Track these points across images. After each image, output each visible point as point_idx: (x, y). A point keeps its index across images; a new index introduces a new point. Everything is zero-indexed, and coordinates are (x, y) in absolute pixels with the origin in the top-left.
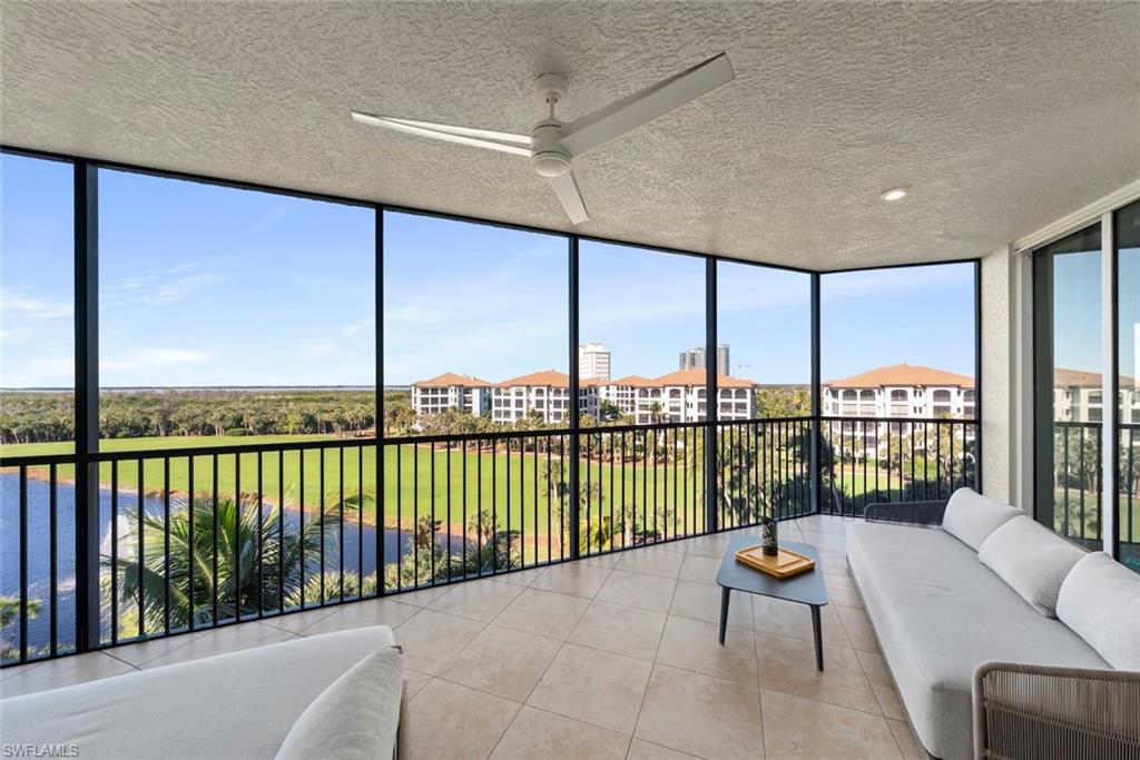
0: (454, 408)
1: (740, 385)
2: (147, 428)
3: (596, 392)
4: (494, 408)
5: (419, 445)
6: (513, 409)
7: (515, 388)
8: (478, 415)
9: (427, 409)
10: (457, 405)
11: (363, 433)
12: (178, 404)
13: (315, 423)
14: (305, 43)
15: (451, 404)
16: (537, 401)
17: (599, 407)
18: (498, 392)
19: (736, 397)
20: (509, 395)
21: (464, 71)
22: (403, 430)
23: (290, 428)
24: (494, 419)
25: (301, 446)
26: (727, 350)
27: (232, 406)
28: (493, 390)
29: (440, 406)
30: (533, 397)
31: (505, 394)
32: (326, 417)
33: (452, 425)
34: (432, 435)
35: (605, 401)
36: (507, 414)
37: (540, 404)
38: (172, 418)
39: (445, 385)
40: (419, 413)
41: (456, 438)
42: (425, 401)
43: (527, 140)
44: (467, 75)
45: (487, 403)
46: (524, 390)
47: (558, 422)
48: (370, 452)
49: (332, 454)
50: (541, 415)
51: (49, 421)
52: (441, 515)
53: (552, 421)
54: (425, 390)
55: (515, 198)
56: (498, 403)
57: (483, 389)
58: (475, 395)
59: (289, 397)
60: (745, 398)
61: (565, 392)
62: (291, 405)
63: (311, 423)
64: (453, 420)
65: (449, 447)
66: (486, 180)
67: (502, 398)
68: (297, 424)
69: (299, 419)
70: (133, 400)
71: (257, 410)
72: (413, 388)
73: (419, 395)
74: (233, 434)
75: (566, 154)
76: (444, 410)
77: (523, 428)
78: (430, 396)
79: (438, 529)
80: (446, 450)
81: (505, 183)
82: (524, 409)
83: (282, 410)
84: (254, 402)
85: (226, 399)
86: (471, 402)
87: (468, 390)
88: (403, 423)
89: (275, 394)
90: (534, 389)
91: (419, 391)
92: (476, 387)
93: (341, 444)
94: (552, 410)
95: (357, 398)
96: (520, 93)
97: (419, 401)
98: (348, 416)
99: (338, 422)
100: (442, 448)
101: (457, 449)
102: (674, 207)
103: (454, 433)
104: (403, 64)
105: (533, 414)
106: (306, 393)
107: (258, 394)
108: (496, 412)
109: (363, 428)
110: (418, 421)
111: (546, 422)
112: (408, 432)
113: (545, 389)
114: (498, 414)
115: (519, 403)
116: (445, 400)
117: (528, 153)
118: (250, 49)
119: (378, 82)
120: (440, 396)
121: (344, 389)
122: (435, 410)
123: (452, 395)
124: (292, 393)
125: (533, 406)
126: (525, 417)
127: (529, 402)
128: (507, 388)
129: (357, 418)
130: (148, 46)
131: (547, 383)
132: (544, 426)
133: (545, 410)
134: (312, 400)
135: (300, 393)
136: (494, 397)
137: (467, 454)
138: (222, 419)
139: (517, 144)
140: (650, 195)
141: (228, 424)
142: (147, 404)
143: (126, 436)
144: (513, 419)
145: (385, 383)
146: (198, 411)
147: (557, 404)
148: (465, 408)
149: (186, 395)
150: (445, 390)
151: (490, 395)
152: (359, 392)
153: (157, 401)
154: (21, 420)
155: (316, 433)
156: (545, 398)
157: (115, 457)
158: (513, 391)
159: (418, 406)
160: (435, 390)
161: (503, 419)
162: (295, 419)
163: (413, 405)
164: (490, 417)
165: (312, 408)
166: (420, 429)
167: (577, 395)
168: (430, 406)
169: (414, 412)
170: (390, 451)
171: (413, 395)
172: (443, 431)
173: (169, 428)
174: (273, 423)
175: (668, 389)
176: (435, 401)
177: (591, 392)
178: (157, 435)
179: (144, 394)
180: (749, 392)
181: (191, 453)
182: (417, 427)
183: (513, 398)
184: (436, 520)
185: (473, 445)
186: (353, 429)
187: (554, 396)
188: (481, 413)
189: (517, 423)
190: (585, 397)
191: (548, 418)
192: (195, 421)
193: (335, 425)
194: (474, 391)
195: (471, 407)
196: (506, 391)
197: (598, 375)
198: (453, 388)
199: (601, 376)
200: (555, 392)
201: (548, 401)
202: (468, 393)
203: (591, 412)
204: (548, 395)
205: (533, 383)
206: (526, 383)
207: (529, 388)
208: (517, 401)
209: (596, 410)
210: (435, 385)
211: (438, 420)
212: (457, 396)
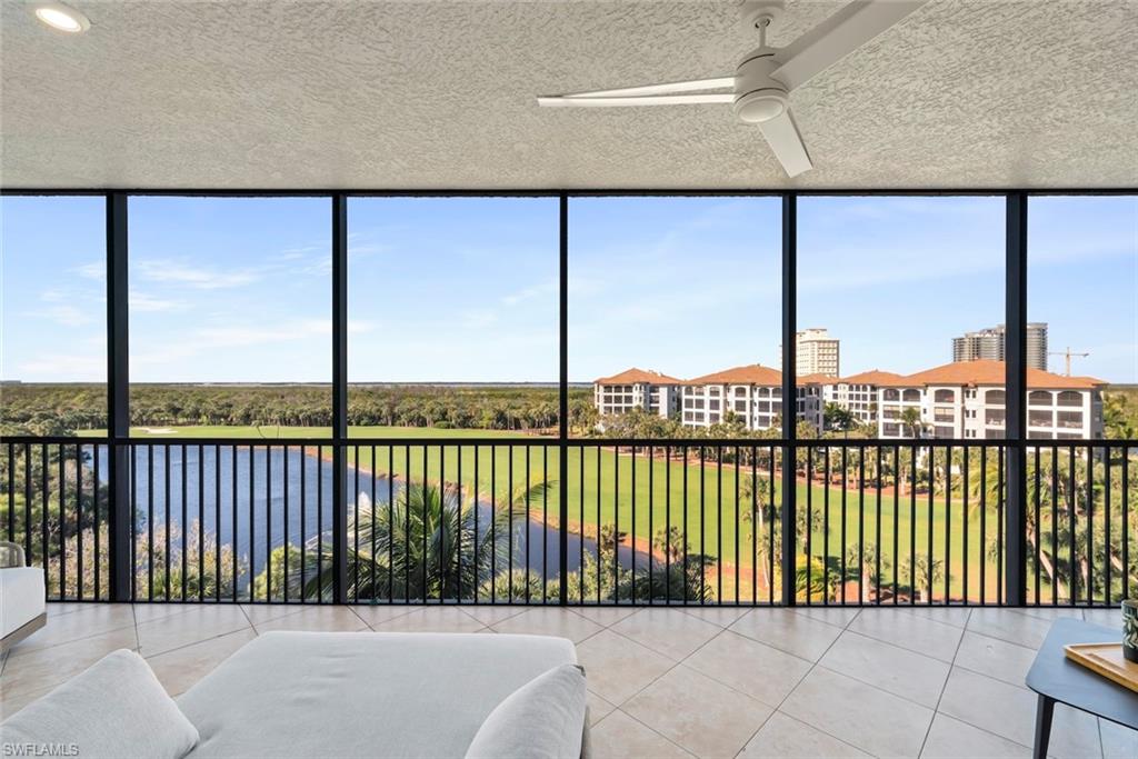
0: (638, 407)
1: (1069, 384)
2: (380, 418)
3: (818, 392)
4: (684, 410)
5: (602, 448)
6: (707, 410)
7: (709, 387)
8: (666, 417)
9: (611, 408)
10: (642, 404)
11: (548, 430)
12: (402, 398)
13: (506, 419)
14: (497, 39)
15: (635, 403)
16: (737, 402)
17: (822, 412)
18: (689, 391)
19: (1059, 404)
20: (702, 394)
21: (654, 20)
22: (586, 430)
23: (484, 423)
24: (684, 422)
25: (493, 443)
26: (1042, 332)
27: (438, 401)
28: (684, 388)
29: (623, 405)
30: (732, 397)
31: (697, 394)
32: (515, 413)
33: (636, 427)
34: (615, 437)
35: (832, 404)
36: (700, 416)
37: (740, 406)
38: (396, 411)
39: (628, 382)
40: (601, 411)
41: (642, 443)
42: (608, 399)
43: (730, 82)
44: (656, 24)
45: (676, 403)
46: (721, 388)
47: (765, 429)
48: (554, 451)
49: (519, 451)
50: (742, 419)
51: (319, 409)
52: (625, 526)
53: (756, 426)
54: (608, 388)
55: (713, 157)
56: (689, 404)
57: (672, 387)
58: (663, 394)
59: (484, 393)
60: (1080, 404)
61: (774, 392)
62: (486, 400)
63: (502, 420)
64: (637, 422)
65: (634, 452)
66: (678, 144)
67: (694, 397)
68: (490, 419)
69: (492, 414)
70: (371, 393)
71: (458, 405)
72: (596, 386)
73: (601, 393)
74: (439, 427)
75: (782, 88)
76: (628, 409)
77: (719, 435)
78: (613, 394)
79: (622, 541)
80: (631, 454)
81: (700, 141)
82: (721, 412)
83: (478, 406)
84: (455, 397)
85: (435, 393)
86: (658, 402)
87: (654, 389)
88: (586, 423)
89: (473, 390)
90: (733, 388)
91: (601, 388)
92: (664, 385)
93: (528, 443)
94: (757, 413)
95: (542, 394)
96: (719, 26)
97: (602, 399)
98: (532, 412)
99: (526, 419)
100: (626, 451)
101: (642, 455)
102: (949, 128)
103: (641, 436)
104: (588, 33)
105: (730, 418)
106: (497, 389)
107: (459, 390)
108: (687, 414)
109: (547, 426)
110: (601, 421)
111: (748, 427)
112: (591, 432)
113: (748, 388)
114: (689, 416)
115: (715, 405)
116: (629, 399)
117: (731, 98)
118: (451, 61)
119: (563, 60)
120: (623, 394)
121: (531, 386)
122: (618, 409)
123: (636, 393)
124: (486, 389)
125: (732, 407)
126: (721, 422)
127: (726, 403)
128: (700, 387)
129: (542, 415)
130: (377, 82)
131: (750, 381)
132: (745, 434)
133: (747, 413)
134: (503, 396)
135: (492, 389)
136: (684, 397)
137: (654, 460)
138: (432, 411)
139: (716, 90)
140: (909, 119)
141: (436, 417)
142: (381, 397)
143: (366, 425)
144: (707, 423)
145: (569, 380)
146: (414, 404)
147: (764, 406)
148: (651, 408)
149: (406, 389)
150: (629, 388)
151: (680, 394)
152: (544, 389)
153: (387, 394)
154: (306, 408)
155: (506, 429)
156: (747, 399)
157: (358, 443)
158: (707, 389)
159: (601, 405)
160: (618, 388)
161: (694, 423)
162: (489, 414)
163: (596, 404)
164: (680, 420)
165: (502, 404)
166: (603, 430)
167: (793, 395)
168: (613, 405)
169: (596, 411)
170: (573, 452)
171: (596, 392)
172: (627, 434)
173: (395, 419)
174: (471, 417)
175: (932, 391)
176: (618, 399)
177: (811, 393)
178: (386, 424)
179: (378, 389)
180: (1087, 396)
181: (408, 443)
182: (600, 427)
183: (707, 398)
184: (620, 530)
185: (660, 451)
186: (539, 427)
187: (760, 396)
188: (669, 414)
189: (711, 428)
190: (803, 399)
191: (751, 424)
192: (412, 413)
193: (522, 421)
194: (661, 389)
195: (658, 408)
196: (698, 390)
197: (821, 370)
198: (638, 385)
199: (826, 371)
200: (760, 391)
201: (752, 403)
202: (654, 392)
203: (811, 418)
204: (752, 396)
205: (733, 381)
206: (723, 381)
207: (726, 385)
208: (711, 401)
209: (818, 415)
210: (618, 382)
211: (622, 420)
212: (642, 395)
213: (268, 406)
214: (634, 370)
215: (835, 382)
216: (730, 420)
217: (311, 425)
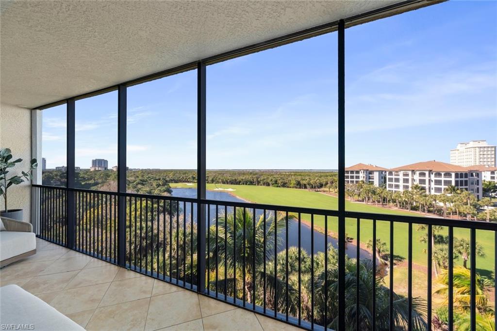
0: (363, 181)
3: (478, 175)
4: (388, 183)
6: (401, 183)
7: (402, 172)
8: (378, 186)
10: (364, 179)
11: (319, 190)
12: (261, 175)
13: (300, 184)
15: (361, 179)
16: (420, 180)
17: (481, 187)
18: (391, 173)
20: (399, 175)
23: (292, 185)
24: (388, 189)
27: (275, 176)
28: (387, 173)
29: (355, 180)
30: (417, 177)
31: (395, 175)
32: (304, 182)
33: (361, 190)
35: (490, 183)
36: (397, 186)
37: (422, 181)
38: (259, 180)
39: (357, 170)
42: (347, 177)
45: (383, 180)
46: (410, 173)
47: (438, 194)
50: (423, 189)
51: (234, 179)
53: (433, 193)
54: (347, 172)
56: (391, 180)
57: (381, 172)
58: (376, 176)
59: (292, 173)
61: (445, 175)
62: (293, 176)
64: (362, 188)
67: (394, 177)
68: (294, 184)
69: (295, 182)
70: (251, 173)
71: (281, 178)
74: (274, 186)
76: (357, 182)
78: (349, 175)
82: (410, 184)
83: (290, 178)
84: (281, 175)
85: (274, 173)
86: (373, 179)
87: (371, 172)
88: (337, 187)
89: (288, 173)
90: (418, 173)
92: (376, 171)
94: (433, 185)
95: (317, 175)
98: (312, 182)
99: (309, 184)
105: (416, 187)
106: (299, 172)
107: (283, 172)
108: (389, 185)
109: (318, 188)
111: (427, 193)
113: (427, 173)
114: (391, 186)
115: (406, 181)
116: (358, 177)
120: (355, 175)
121: (312, 171)
122: (352, 182)
123: (361, 175)
124: (293, 172)
125: (417, 183)
126: (410, 189)
127: (413, 180)
128: (397, 172)
129: (316, 183)
131: (428, 169)
133: (427, 186)
134: (300, 175)
135: (296, 172)
136: (388, 177)
138: (272, 180)
141: (273, 182)
142: (254, 175)
144: (401, 190)
146: (265, 178)
147: (438, 182)
148: (369, 182)
149: (263, 172)
150: (358, 172)
151: (386, 175)
152: (318, 172)
153: (256, 174)
154: (229, 178)
155: (301, 188)
156: (427, 178)
158: (401, 173)
160: (352, 172)
161: (394, 189)
162: (293, 182)
164: (385, 188)
165: (299, 178)
168: (349, 180)
172: (356, 193)
174: (286, 183)
176: (352, 177)
177: (472, 175)
178: (255, 185)
179: (254, 172)
183: (401, 177)
186: (315, 188)
187: (435, 177)
188: (379, 185)
189: (404, 192)
190: (466, 179)
191: (430, 191)
192: (264, 181)
193: (307, 186)
194: (375, 173)
195: (373, 181)
196: (396, 173)
197: (482, 163)
198: (362, 171)
199: (485, 163)
200: (435, 174)
201: (430, 181)
202: (371, 174)
203: (472, 190)
204: (429, 176)
205: (417, 169)
206: (411, 169)
207: (413, 172)
208: (404, 179)
209: (478, 188)
210: (352, 169)
211: (354, 187)
212: (365, 175)
213: (219, 177)
214: (360, 164)
215: (493, 170)
216: (415, 188)
217: (231, 184)
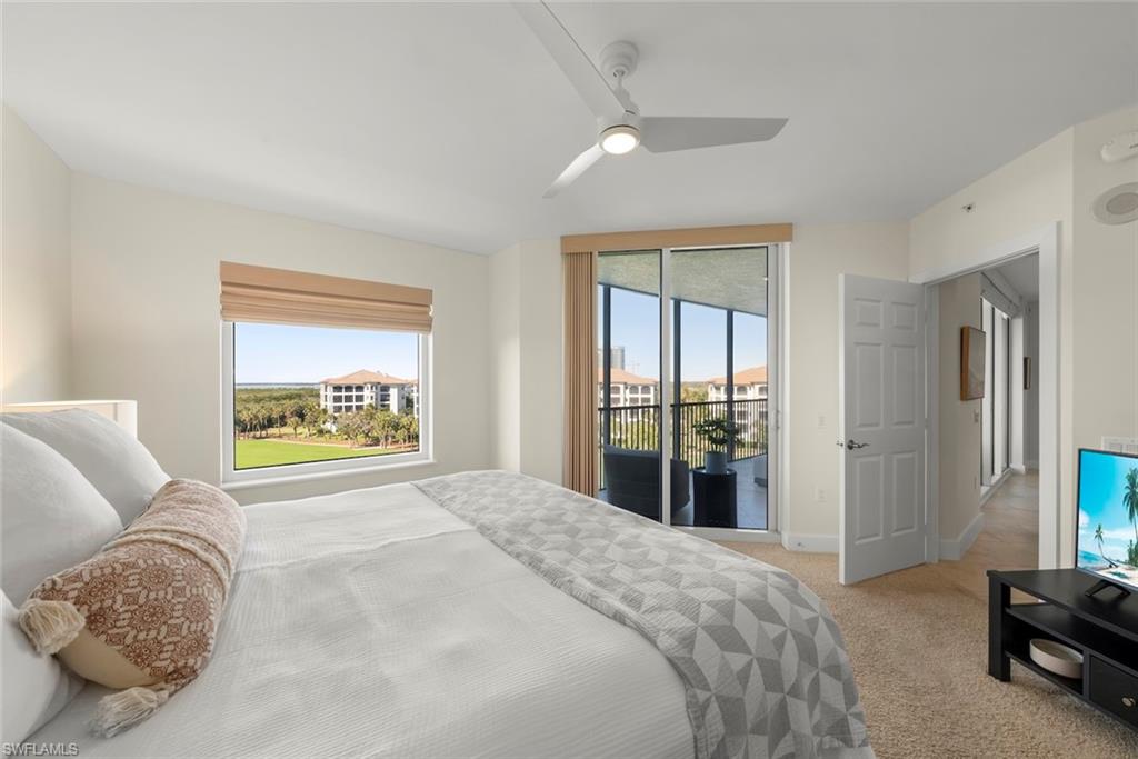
0: (370, 405)
1: (645, 382)
4: (413, 406)
8: (397, 412)
9: (340, 407)
10: (373, 402)
11: (264, 433)
15: (366, 402)
19: (642, 393)
22: (312, 431)
24: (416, 416)
29: (354, 404)
33: (372, 423)
39: (358, 383)
40: (330, 411)
42: (337, 399)
45: (406, 401)
54: (337, 388)
57: (401, 387)
72: (323, 386)
73: (331, 393)
76: (359, 408)
78: (343, 394)
86: (389, 400)
87: (385, 388)
88: (312, 423)
91: (330, 389)
92: (394, 385)
97: (330, 399)
98: (244, 415)
101: (379, 447)
109: (263, 429)
110: (330, 421)
112: (318, 432)
116: (360, 398)
122: (349, 408)
123: (367, 393)
129: (256, 417)
148: (383, 405)
150: (360, 388)
159: (330, 405)
160: (349, 388)
163: (323, 403)
166: (332, 429)
168: (343, 404)
169: (325, 411)
171: (323, 393)
172: (363, 429)
176: (348, 399)
180: (652, 388)
182: (329, 426)
186: (253, 430)
188: (399, 410)
194: (391, 390)
195: (388, 405)
198: (369, 386)
202: (385, 391)
210: (348, 382)
212: (373, 394)
214: (363, 370)
